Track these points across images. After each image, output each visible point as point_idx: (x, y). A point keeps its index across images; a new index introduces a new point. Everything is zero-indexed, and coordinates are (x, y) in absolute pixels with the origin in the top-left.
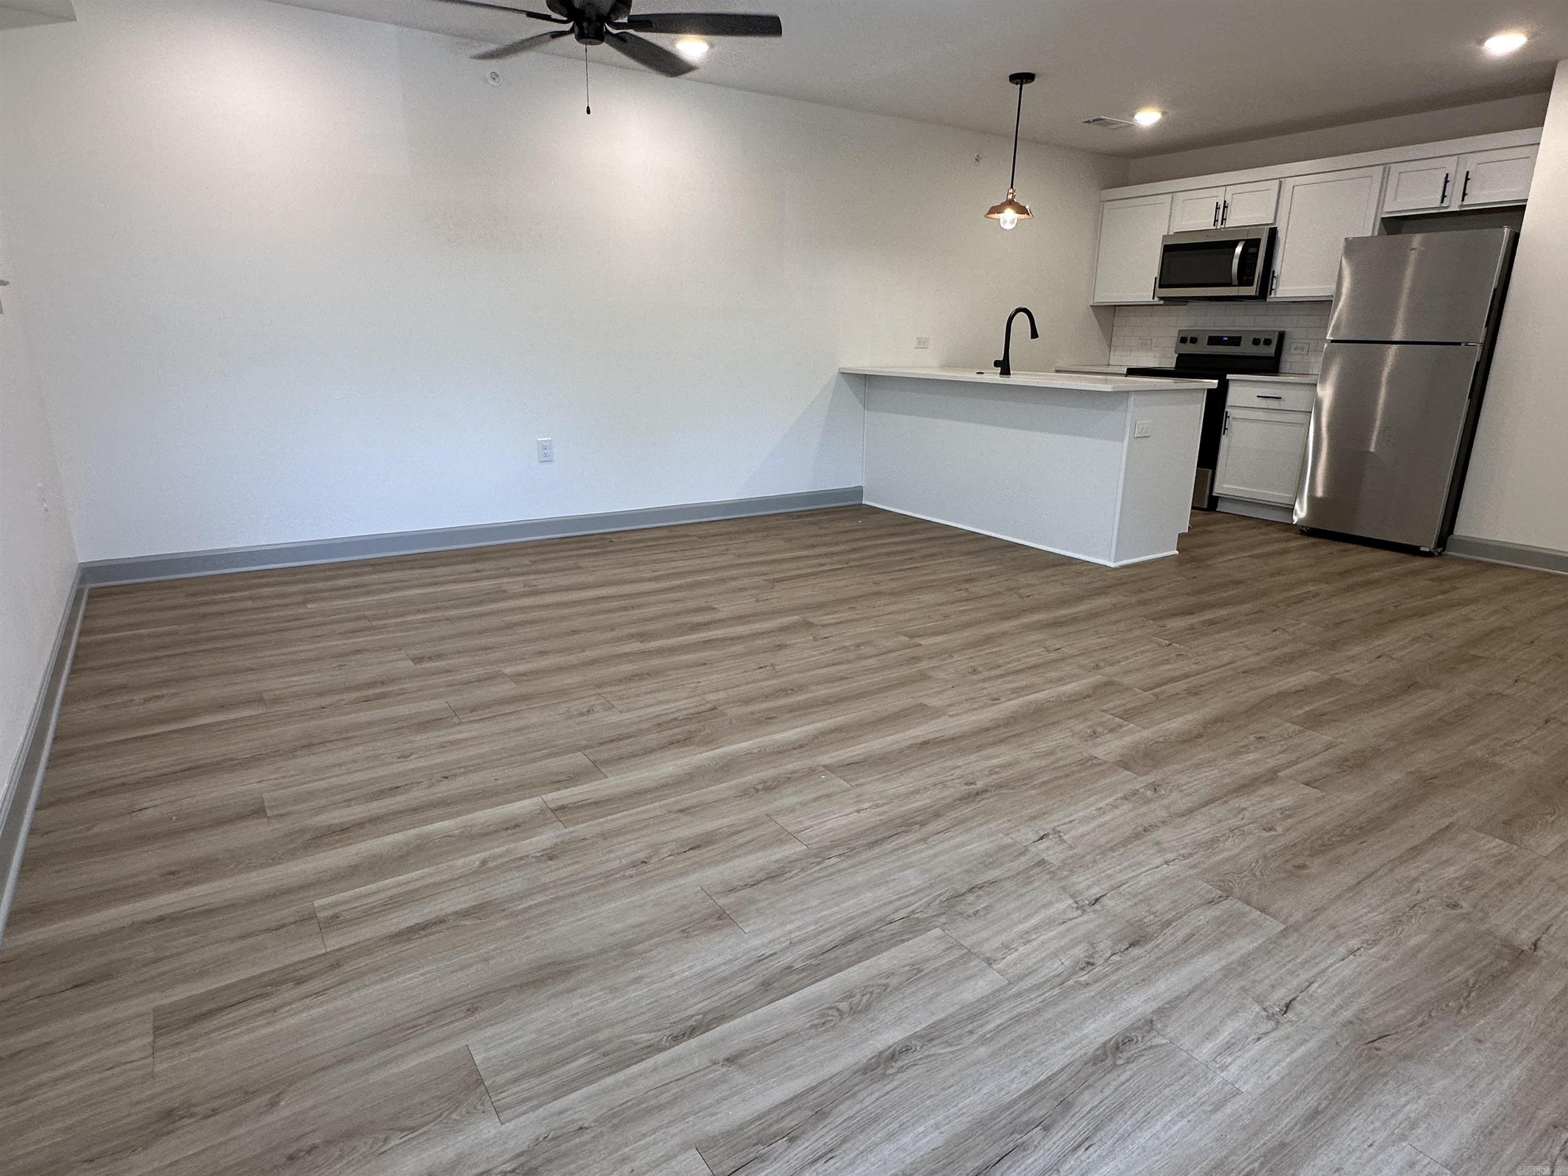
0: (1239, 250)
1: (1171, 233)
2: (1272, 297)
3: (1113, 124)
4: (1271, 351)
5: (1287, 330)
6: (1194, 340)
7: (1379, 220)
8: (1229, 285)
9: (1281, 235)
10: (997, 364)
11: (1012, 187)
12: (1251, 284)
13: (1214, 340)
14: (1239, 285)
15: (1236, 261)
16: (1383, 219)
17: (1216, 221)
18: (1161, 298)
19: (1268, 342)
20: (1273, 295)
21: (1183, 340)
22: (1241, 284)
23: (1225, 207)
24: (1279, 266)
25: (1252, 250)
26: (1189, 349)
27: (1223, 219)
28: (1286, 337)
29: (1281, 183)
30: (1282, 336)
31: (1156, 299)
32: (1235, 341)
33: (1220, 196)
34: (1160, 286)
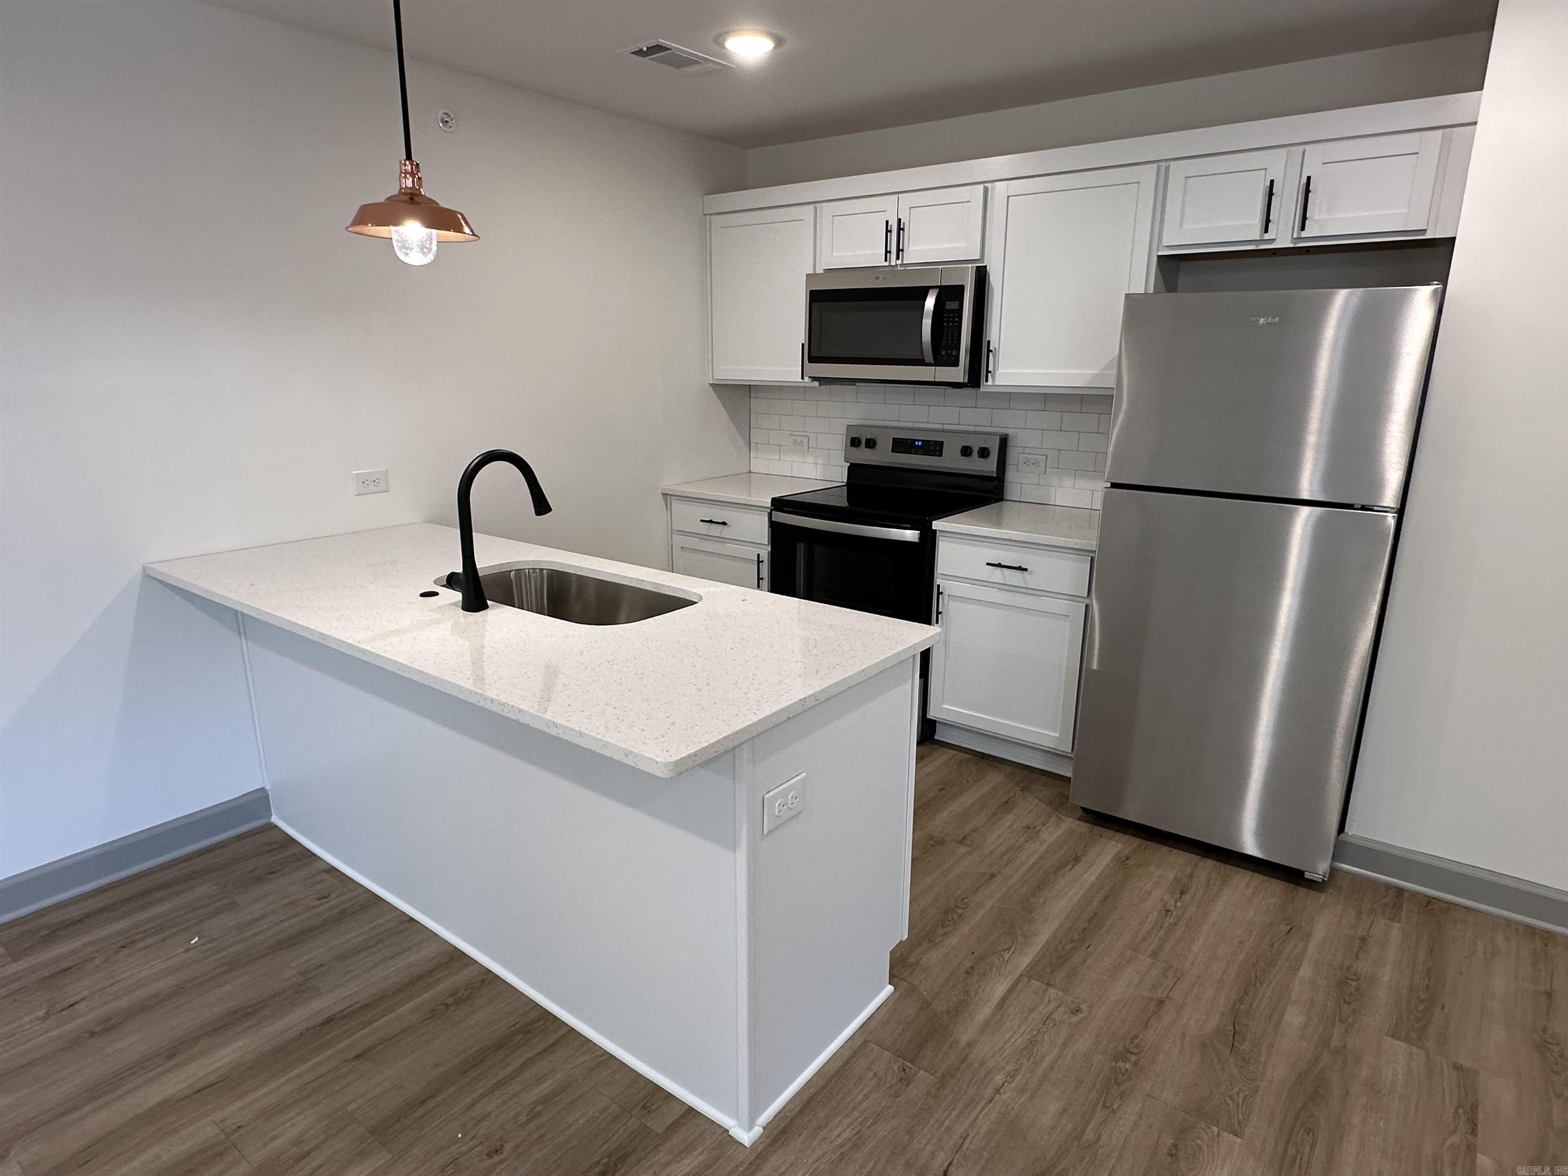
0: (930, 303)
1: (820, 271)
2: (988, 385)
3: (697, 62)
4: (989, 466)
5: (1010, 432)
6: (871, 444)
7: (1154, 260)
8: (921, 362)
9: (994, 279)
10: (451, 581)
11: (409, 156)
12: (956, 364)
13: (902, 445)
14: (936, 365)
15: (927, 323)
16: (1160, 257)
17: (887, 252)
18: (814, 379)
19: (984, 453)
20: (990, 382)
21: (855, 442)
22: (939, 361)
23: (900, 229)
24: (995, 332)
25: (951, 305)
26: (865, 456)
27: (899, 250)
28: (1010, 443)
29: (986, 190)
30: (1004, 442)
31: (806, 379)
32: (934, 448)
33: (890, 210)
34: (812, 360)
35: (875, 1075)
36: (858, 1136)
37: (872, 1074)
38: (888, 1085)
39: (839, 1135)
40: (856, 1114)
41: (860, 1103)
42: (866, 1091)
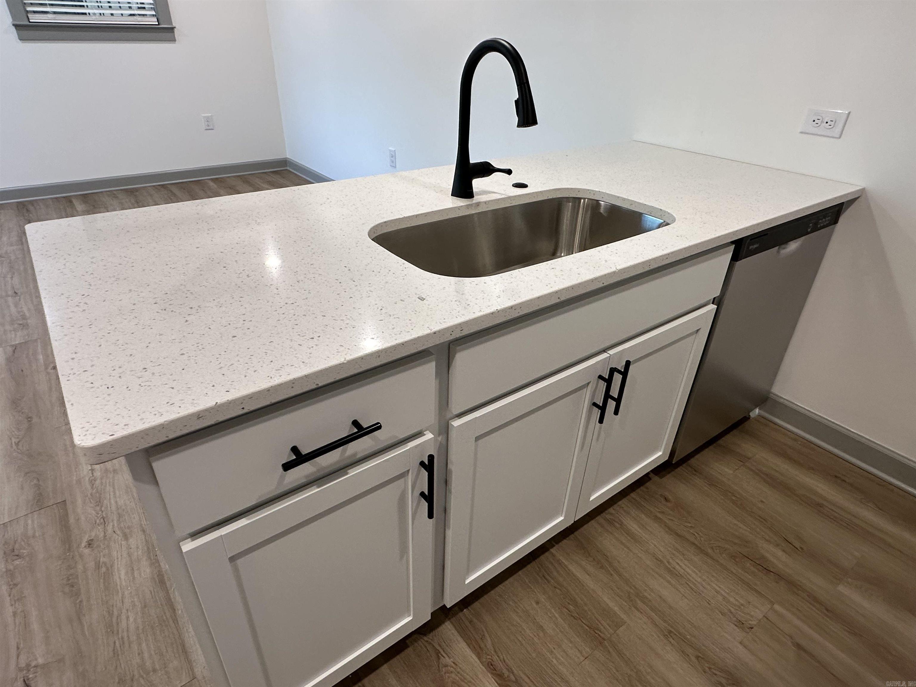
35: (155, 671)
36: (115, 632)
37: (157, 667)
38: (137, 676)
39: (128, 618)
40: (134, 638)
41: (140, 644)
42: (146, 655)
